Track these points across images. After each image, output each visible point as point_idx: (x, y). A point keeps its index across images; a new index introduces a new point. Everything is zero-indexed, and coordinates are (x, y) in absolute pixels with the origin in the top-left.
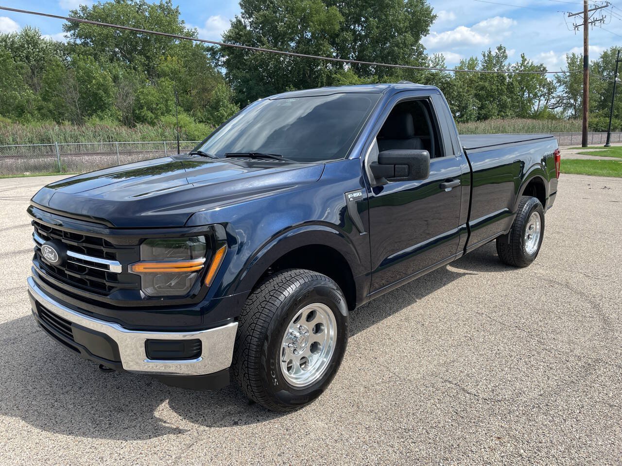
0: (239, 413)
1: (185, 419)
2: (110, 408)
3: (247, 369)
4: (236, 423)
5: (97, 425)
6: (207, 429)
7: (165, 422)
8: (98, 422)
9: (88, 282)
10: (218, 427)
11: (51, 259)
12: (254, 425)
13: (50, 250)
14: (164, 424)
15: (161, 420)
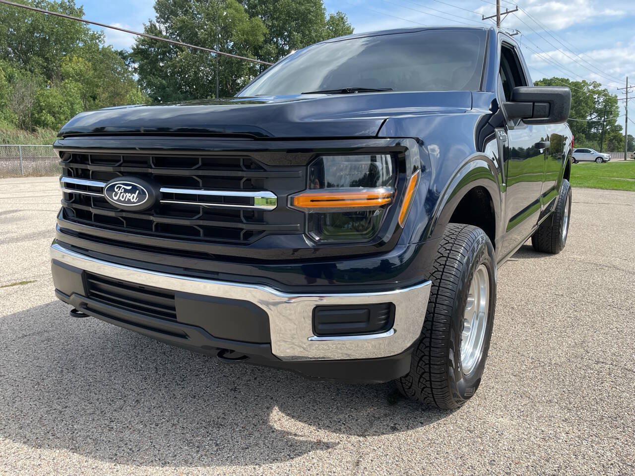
0: (386, 415)
1: (320, 428)
2: (201, 424)
3: (428, 349)
4: (394, 429)
5: (198, 447)
6: (361, 439)
7: (295, 435)
8: (197, 444)
9: (201, 231)
10: (374, 435)
11: (129, 201)
12: (421, 429)
13: (130, 188)
14: (296, 438)
15: (288, 433)
